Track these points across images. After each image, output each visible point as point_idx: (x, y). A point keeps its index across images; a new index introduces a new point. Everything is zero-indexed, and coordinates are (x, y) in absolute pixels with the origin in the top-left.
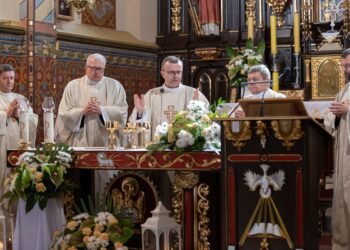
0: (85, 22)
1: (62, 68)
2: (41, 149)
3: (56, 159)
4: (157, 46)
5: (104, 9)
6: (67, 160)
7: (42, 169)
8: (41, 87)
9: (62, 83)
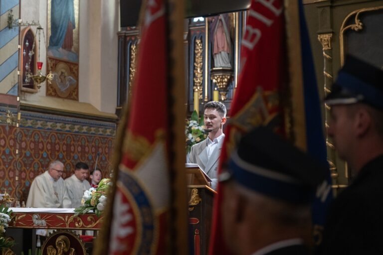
0: (48, 94)
1: (26, 136)
4: (116, 116)
5: (68, 83)
8: (4, 152)
9: (25, 149)
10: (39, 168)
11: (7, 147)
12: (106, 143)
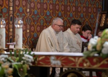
2: (13, 53)
3: (23, 60)
6: (30, 60)
7: (13, 67)
8: (19, 10)
9: (34, 8)
10: (44, 23)
11: (21, 7)
12: (94, 5)
